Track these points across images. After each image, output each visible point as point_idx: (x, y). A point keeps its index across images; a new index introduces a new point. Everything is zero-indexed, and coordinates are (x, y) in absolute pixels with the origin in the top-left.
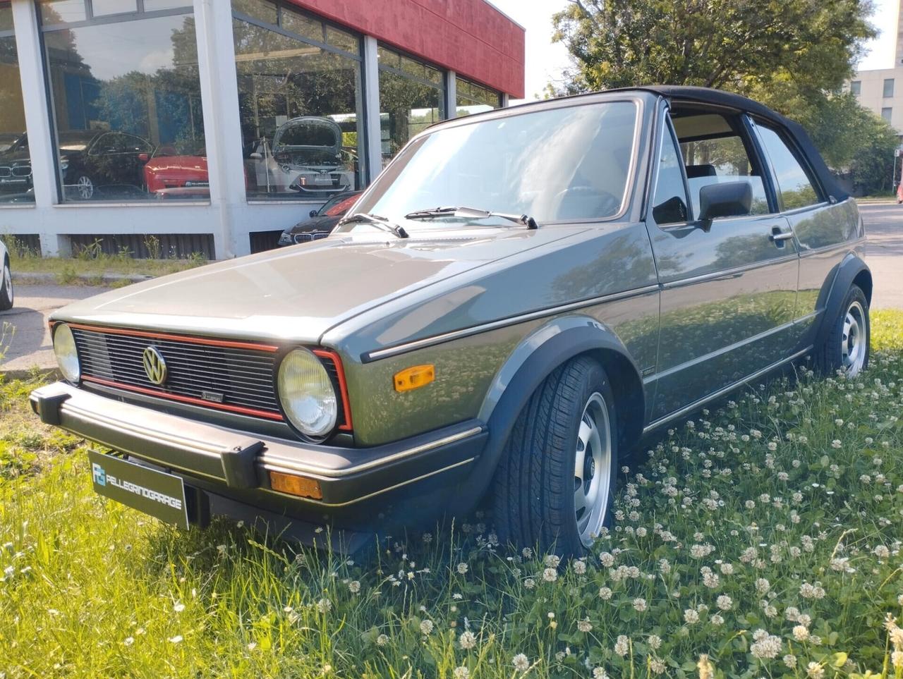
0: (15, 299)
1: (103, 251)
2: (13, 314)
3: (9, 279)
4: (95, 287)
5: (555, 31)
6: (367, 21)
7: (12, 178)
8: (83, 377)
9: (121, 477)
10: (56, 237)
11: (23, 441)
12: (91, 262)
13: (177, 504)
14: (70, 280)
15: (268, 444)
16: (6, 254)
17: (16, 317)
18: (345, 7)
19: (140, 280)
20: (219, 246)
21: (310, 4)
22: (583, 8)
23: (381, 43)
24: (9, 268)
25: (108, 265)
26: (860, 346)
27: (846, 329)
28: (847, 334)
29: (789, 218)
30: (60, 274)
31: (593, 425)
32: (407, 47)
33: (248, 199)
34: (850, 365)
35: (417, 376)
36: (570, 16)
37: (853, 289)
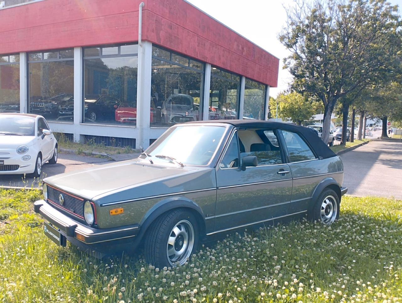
0: (58, 159)
1: (95, 142)
2: (56, 166)
3: (56, 153)
4: (88, 157)
5: (284, 65)
6: (207, 58)
7: (67, 112)
8: (48, 200)
9: (49, 231)
10: (79, 135)
12: (90, 146)
13: (59, 239)
14: (80, 153)
15: (78, 225)
18: (198, 53)
19: (105, 156)
20: (138, 144)
21: (184, 52)
22: (298, 55)
23: (213, 66)
24: (57, 149)
25: (96, 148)
26: (334, 212)
27: (324, 205)
28: (325, 207)
29: (290, 166)
30: (77, 151)
31: (183, 230)
32: (224, 68)
33: (150, 126)
34: (327, 219)
35: (118, 211)
36: (292, 58)
37: (328, 191)
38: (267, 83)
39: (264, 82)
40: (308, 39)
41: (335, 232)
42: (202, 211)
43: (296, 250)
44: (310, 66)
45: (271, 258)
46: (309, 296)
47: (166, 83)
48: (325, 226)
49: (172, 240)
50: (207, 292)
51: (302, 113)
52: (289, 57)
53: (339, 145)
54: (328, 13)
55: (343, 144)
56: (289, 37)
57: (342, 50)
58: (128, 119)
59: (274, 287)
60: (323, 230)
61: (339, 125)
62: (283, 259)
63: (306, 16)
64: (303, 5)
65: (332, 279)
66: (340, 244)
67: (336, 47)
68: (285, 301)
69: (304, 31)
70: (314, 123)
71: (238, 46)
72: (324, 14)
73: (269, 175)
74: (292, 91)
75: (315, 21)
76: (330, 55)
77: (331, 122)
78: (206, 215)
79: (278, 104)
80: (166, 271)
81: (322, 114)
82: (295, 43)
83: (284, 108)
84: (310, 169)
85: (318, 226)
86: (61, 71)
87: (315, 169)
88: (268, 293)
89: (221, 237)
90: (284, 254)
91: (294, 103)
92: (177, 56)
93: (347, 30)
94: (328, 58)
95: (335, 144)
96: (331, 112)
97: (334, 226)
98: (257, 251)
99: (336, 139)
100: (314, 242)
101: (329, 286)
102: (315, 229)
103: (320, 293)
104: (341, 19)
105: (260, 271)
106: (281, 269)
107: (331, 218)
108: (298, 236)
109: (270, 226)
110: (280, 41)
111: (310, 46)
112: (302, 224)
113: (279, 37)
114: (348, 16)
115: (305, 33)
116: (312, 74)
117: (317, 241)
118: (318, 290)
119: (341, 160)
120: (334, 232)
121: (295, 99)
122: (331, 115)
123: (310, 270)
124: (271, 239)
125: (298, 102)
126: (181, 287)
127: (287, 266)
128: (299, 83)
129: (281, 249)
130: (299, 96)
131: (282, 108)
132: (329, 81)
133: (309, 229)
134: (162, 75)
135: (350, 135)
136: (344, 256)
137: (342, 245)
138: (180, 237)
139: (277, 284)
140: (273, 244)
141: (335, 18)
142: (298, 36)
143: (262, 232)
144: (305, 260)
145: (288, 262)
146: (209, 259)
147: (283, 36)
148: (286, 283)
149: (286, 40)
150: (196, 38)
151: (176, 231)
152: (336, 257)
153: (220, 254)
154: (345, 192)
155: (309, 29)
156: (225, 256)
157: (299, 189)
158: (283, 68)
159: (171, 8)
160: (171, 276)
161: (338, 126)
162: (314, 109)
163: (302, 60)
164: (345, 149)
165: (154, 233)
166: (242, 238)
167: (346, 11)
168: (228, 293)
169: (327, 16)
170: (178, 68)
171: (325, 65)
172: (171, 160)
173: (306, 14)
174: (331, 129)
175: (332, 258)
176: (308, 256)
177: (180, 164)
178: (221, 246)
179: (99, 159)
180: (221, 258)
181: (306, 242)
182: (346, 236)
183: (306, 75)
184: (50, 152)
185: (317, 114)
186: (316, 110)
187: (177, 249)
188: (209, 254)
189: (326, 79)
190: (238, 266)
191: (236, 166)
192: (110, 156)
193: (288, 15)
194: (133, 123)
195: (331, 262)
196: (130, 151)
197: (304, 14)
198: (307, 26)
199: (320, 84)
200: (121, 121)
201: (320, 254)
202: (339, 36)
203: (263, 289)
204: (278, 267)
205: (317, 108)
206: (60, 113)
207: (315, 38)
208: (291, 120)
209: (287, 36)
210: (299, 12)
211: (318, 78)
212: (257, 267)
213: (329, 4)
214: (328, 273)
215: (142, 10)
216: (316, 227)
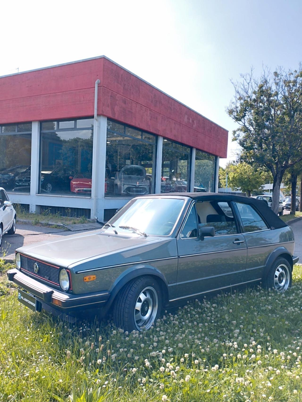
0: (16, 230)
1: (51, 212)
3: (15, 223)
4: (45, 227)
7: (23, 183)
8: (21, 268)
9: (24, 297)
10: (35, 206)
11: (7, 284)
12: (46, 217)
13: (34, 305)
14: (37, 223)
15: (54, 291)
16: (16, 214)
17: (15, 237)
18: (151, 126)
19: (61, 226)
20: (92, 214)
21: (137, 125)
22: (247, 128)
23: (164, 138)
24: (16, 219)
25: (51, 218)
26: (286, 281)
27: (277, 273)
28: (278, 275)
29: (245, 235)
30: (34, 221)
31: (148, 296)
32: (175, 140)
33: (105, 197)
34: (280, 287)
35: (91, 278)
36: (241, 130)
37: (281, 259)
38: (217, 154)
39: (214, 154)
40: (256, 113)
41: (289, 299)
42: (165, 278)
43: (253, 316)
44: (259, 138)
45: (229, 323)
46: (267, 357)
47: (119, 154)
48: (279, 293)
49: (138, 306)
50: (174, 353)
51: (251, 183)
52: (238, 130)
53: (288, 215)
54: (274, 88)
55: (293, 213)
56: (237, 110)
57: (289, 122)
58: (83, 190)
59: (235, 348)
60: (276, 297)
61: (288, 194)
62: (241, 324)
63: (253, 91)
64: (251, 80)
65: (288, 343)
66: (293, 310)
67: (282, 119)
68: (245, 362)
69: (251, 106)
70: (264, 193)
71: (188, 119)
72: (270, 88)
73: (222, 245)
74: (242, 162)
75: (262, 96)
76: (277, 128)
77: (281, 192)
78: (169, 282)
79: (227, 174)
80: (135, 334)
81: (271, 183)
82: (244, 116)
83: (234, 177)
84: (261, 239)
85: (272, 293)
86: (16, 143)
87: (266, 238)
88: (229, 354)
89: (183, 303)
90: (242, 319)
91: (243, 173)
92: (130, 129)
93: (292, 105)
94: (275, 131)
95: (285, 214)
96: (280, 182)
97: (288, 293)
98: (217, 317)
99: (286, 209)
100: (269, 308)
101: (285, 349)
102: (269, 296)
103: (276, 354)
104: (287, 94)
105: (221, 335)
106: (240, 333)
107: (284, 286)
108: (254, 303)
109: (227, 293)
110: (229, 114)
111: (257, 120)
112: (257, 291)
113: (227, 111)
114: (293, 91)
115: (253, 107)
116: (260, 145)
117: (272, 308)
118: (275, 351)
119: (292, 230)
120: (287, 299)
121: (244, 169)
122: (280, 186)
123: (267, 334)
124: (229, 305)
125: (247, 172)
126: (149, 348)
127: (245, 330)
128: (248, 154)
129: (239, 315)
130: (248, 166)
131: (232, 178)
132: (277, 153)
133: (264, 296)
134: (115, 147)
135: (300, 205)
136: (298, 321)
137: (296, 311)
138: (145, 303)
139: (237, 346)
140: (231, 310)
141: (281, 93)
142: (246, 110)
143: (220, 299)
144: (262, 324)
145: (246, 327)
146: (173, 324)
147: (232, 110)
148: (246, 345)
149: (235, 114)
150: (149, 112)
151: (142, 297)
152: (291, 323)
153: (182, 320)
154: (297, 261)
155: (256, 103)
156: (187, 321)
157: (252, 258)
158: (233, 140)
159: (125, 85)
160: (139, 339)
161: (287, 196)
162: (263, 179)
163: (251, 133)
164: (295, 219)
165: (122, 298)
166: (201, 305)
167: (291, 86)
168: (193, 354)
169: (272, 91)
170: (131, 140)
171: (273, 137)
172: (134, 230)
173: (253, 89)
174: (281, 199)
175: (287, 323)
176: (265, 321)
177: (143, 234)
178: (182, 312)
179: (55, 229)
180: (183, 323)
181: (262, 308)
182: (299, 302)
183: (254, 147)
184: (10, 223)
185: (266, 183)
186: (265, 180)
187: (143, 314)
188: (172, 319)
189: (274, 150)
190: (200, 330)
191: (196, 236)
192: (66, 226)
193: (236, 90)
194: (88, 193)
195: (286, 327)
196: (86, 221)
197: (252, 89)
198: (255, 101)
199: (268, 155)
200: (75, 191)
201: (275, 319)
202: (285, 109)
203: (225, 350)
204: (238, 331)
205: (266, 178)
206: (17, 184)
207: (262, 112)
208: (241, 190)
209: (235, 110)
210: (246, 87)
211: (266, 150)
212: (217, 332)
213: (275, 80)
214: (283, 337)
215: (98, 87)
216: (270, 294)
